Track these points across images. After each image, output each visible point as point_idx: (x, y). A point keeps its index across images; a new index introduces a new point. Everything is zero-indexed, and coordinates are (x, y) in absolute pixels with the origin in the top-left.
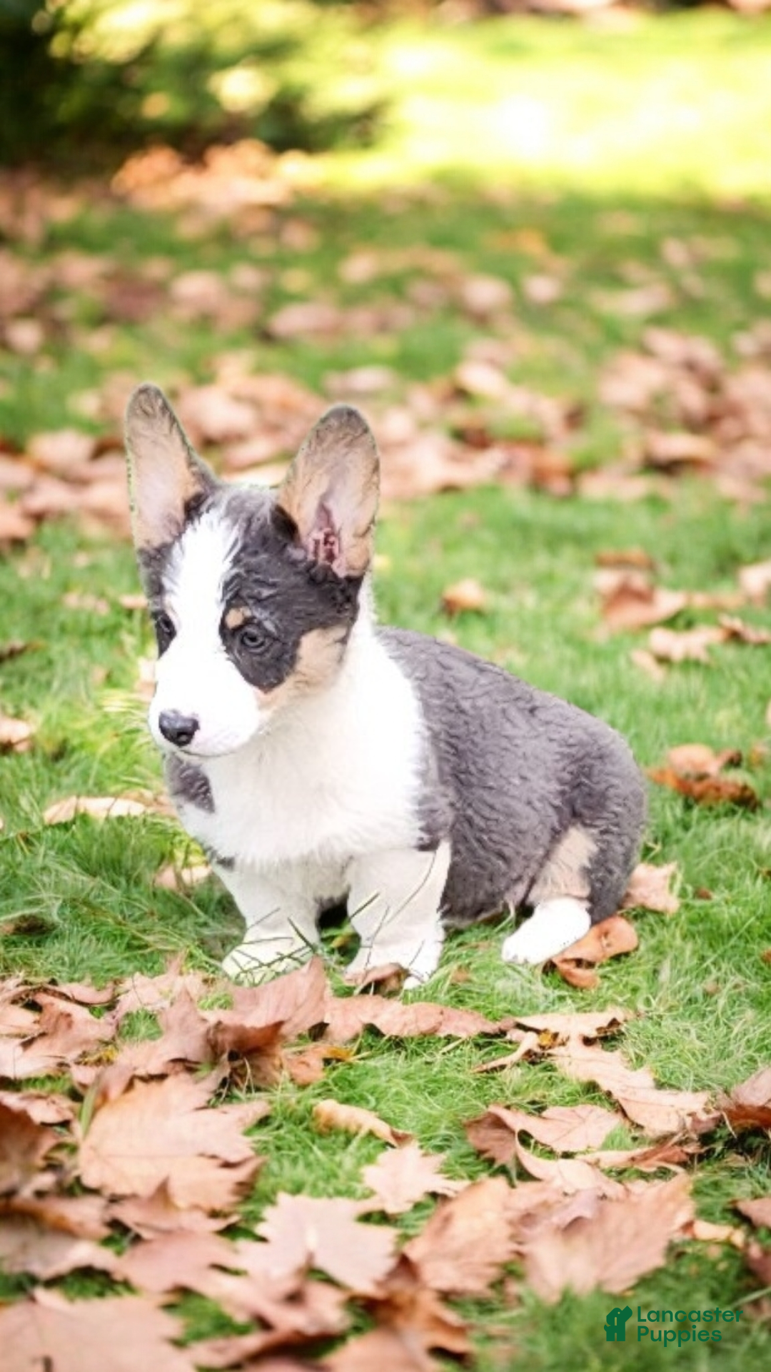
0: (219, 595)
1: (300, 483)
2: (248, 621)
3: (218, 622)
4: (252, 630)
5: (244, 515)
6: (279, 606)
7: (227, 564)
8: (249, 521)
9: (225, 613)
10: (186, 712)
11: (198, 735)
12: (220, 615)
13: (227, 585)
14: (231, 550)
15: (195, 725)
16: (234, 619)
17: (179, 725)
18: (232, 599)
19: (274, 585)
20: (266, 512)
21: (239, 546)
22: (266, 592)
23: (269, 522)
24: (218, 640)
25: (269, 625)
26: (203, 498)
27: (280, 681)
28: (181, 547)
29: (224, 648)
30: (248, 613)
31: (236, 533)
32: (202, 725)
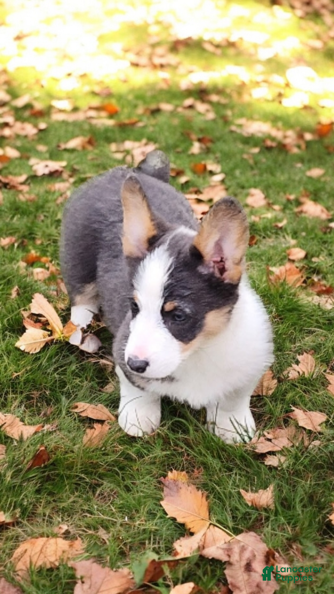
0: (161, 294)
1: (205, 235)
2: (175, 309)
3: (160, 308)
4: (177, 313)
5: (176, 249)
6: (193, 300)
7: (166, 278)
8: (179, 253)
9: (165, 303)
10: (142, 358)
11: (148, 369)
12: (161, 304)
13: (165, 289)
14: (169, 269)
15: (147, 364)
16: (169, 307)
17: (138, 364)
18: (168, 296)
19: (190, 289)
20: (187, 249)
21: (173, 267)
22: (187, 293)
23: (188, 254)
24: (160, 317)
25: (188, 310)
26: (156, 238)
27: (194, 337)
28: (144, 266)
29: (163, 321)
30: (176, 304)
31: (171, 260)
32: (151, 363)
